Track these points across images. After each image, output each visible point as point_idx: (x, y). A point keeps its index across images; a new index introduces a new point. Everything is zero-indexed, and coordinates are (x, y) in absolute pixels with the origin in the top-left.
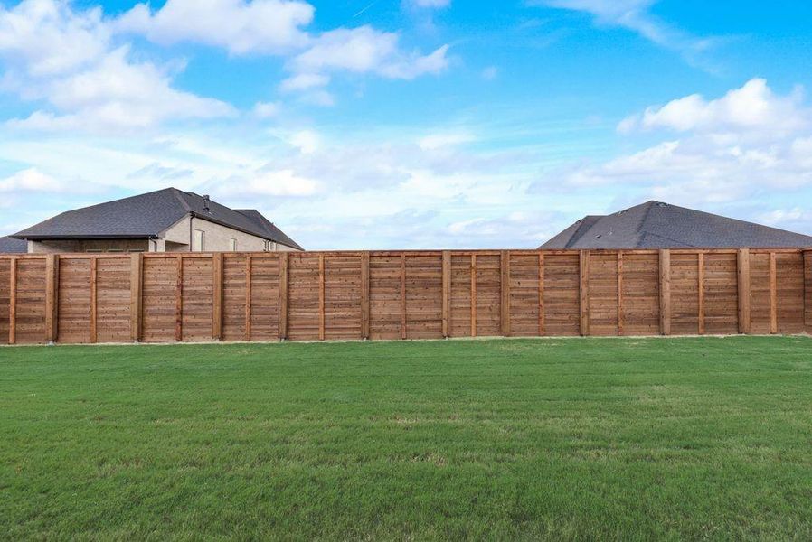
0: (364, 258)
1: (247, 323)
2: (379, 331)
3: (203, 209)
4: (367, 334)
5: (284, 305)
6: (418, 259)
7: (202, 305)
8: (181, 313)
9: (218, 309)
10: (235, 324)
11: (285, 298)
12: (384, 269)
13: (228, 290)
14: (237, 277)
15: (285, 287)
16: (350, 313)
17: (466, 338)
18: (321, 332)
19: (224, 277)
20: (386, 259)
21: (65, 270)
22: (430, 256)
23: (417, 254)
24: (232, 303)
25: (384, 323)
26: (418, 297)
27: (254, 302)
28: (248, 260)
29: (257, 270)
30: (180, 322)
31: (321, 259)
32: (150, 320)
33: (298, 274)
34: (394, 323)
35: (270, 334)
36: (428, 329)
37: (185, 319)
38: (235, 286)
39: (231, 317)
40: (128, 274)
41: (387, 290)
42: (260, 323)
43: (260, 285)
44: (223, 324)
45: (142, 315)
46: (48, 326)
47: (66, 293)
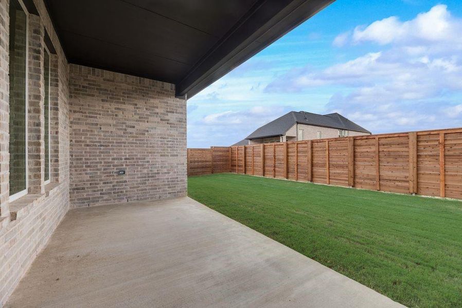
0: (350, 141)
1: (296, 172)
2: (361, 183)
3: (304, 118)
4: (352, 184)
5: (310, 166)
6: (389, 139)
7: (281, 163)
8: (275, 167)
9: (285, 165)
10: (292, 172)
11: (310, 162)
12: (364, 147)
13: (289, 158)
14: (292, 152)
15: (310, 156)
16: (343, 172)
17: (436, 197)
18: (327, 180)
19: (288, 152)
20: (365, 141)
21: (247, 150)
22: (399, 137)
23: (387, 136)
24: (291, 163)
25: (365, 179)
26: (389, 164)
27: (298, 163)
28: (296, 145)
29: (300, 149)
30: (274, 170)
31: (327, 143)
32: (266, 168)
33: (316, 150)
34: (371, 179)
35: (305, 178)
36: (397, 187)
37: (277, 169)
38: (291, 156)
39: (291, 170)
40: (260, 151)
41: (366, 159)
42: (301, 173)
43: (301, 156)
44: (288, 172)
45: (264, 167)
46: (243, 168)
47: (247, 158)
